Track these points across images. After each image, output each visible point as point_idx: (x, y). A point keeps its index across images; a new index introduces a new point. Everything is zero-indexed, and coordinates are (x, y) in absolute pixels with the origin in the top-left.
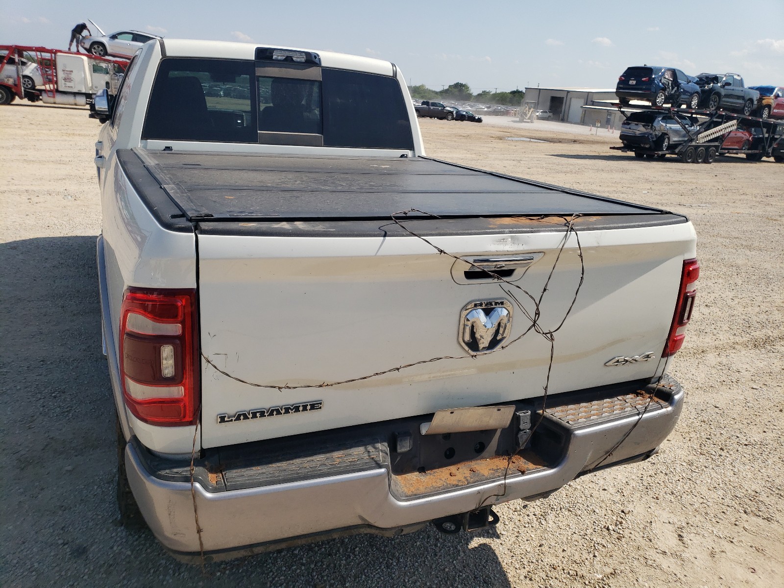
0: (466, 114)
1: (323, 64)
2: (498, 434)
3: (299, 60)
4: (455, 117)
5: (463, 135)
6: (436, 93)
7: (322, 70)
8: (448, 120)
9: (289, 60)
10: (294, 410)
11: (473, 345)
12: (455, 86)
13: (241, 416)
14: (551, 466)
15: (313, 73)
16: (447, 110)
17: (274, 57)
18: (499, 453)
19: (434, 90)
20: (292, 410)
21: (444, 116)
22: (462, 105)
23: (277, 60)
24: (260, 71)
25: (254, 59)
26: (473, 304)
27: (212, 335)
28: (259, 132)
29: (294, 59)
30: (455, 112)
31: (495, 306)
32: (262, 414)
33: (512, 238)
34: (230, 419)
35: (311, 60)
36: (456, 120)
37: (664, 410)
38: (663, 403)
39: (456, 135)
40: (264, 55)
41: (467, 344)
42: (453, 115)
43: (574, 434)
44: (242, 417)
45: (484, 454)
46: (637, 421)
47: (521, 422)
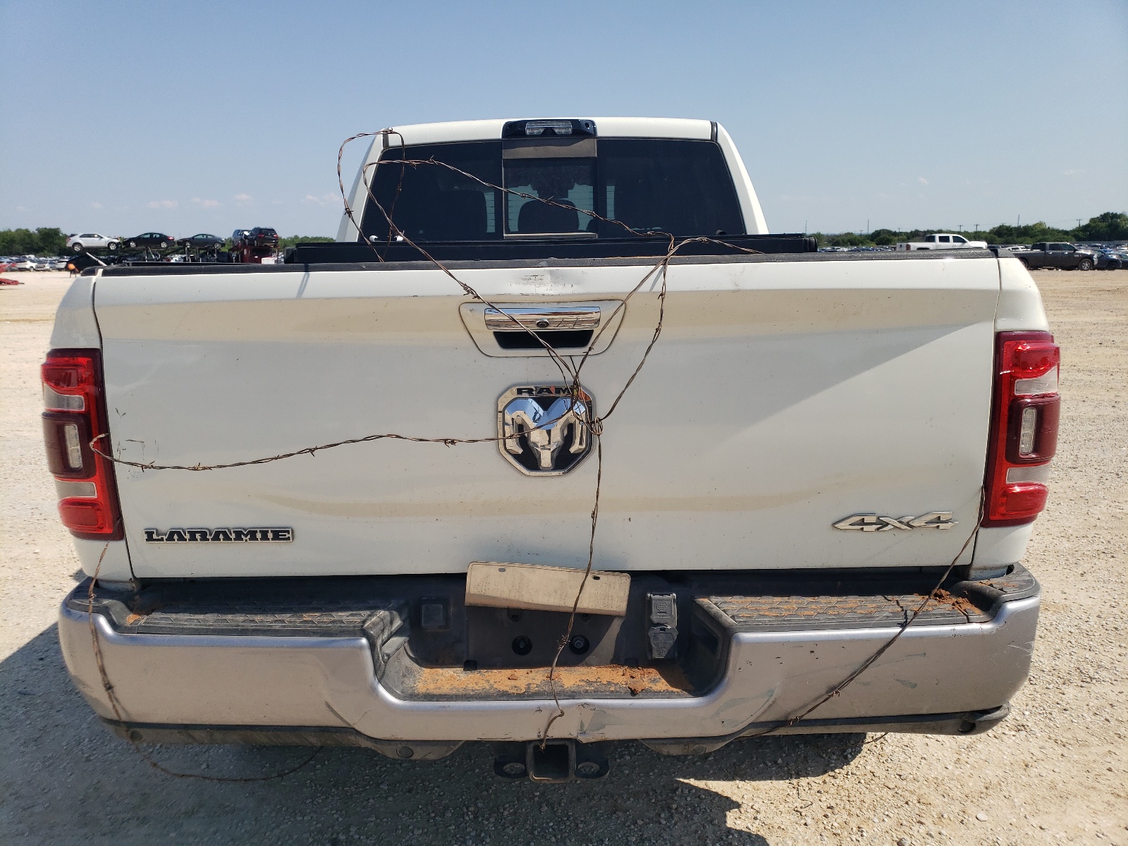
0: (1120, 259)
1: (600, 133)
2: (616, 627)
3: (563, 131)
4: (1096, 263)
5: (1110, 289)
6: (1066, 233)
7: (598, 142)
8: (1082, 270)
9: (548, 133)
10: (249, 537)
11: (529, 459)
12: (1102, 218)
13: (175, 535)
14: (696, 692)
15: (586, 148)
16: (1078, 254)
17: (528, 132)
18: (618, 660)
19: (1061, 229)
20: (246, 536)
21: (1075, 264)
22: (1113, 248)
23: (532, 136)
24: (508, 154)
25: (500, 137)
26: (515, 390)
27: (121, 412)
28: (505, 235)
29: (556, 131)
30: (1095, 256)
31: (557, 395)
32: (204, 537)
33: (551, 272)
34: (160, 537)
35: (582, 130)
36: (1099, 269)
37: (974, 627)
38: (976, 613)
39: (1092, 290)
40: (514, 131)
41: (516, 456)
42: (1093, 261)
43: (738, 638)
44: (176, 537)
45: (591, 658)
46: (894, 636)
47: (654, 610)
